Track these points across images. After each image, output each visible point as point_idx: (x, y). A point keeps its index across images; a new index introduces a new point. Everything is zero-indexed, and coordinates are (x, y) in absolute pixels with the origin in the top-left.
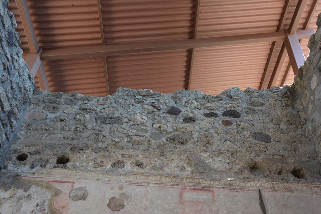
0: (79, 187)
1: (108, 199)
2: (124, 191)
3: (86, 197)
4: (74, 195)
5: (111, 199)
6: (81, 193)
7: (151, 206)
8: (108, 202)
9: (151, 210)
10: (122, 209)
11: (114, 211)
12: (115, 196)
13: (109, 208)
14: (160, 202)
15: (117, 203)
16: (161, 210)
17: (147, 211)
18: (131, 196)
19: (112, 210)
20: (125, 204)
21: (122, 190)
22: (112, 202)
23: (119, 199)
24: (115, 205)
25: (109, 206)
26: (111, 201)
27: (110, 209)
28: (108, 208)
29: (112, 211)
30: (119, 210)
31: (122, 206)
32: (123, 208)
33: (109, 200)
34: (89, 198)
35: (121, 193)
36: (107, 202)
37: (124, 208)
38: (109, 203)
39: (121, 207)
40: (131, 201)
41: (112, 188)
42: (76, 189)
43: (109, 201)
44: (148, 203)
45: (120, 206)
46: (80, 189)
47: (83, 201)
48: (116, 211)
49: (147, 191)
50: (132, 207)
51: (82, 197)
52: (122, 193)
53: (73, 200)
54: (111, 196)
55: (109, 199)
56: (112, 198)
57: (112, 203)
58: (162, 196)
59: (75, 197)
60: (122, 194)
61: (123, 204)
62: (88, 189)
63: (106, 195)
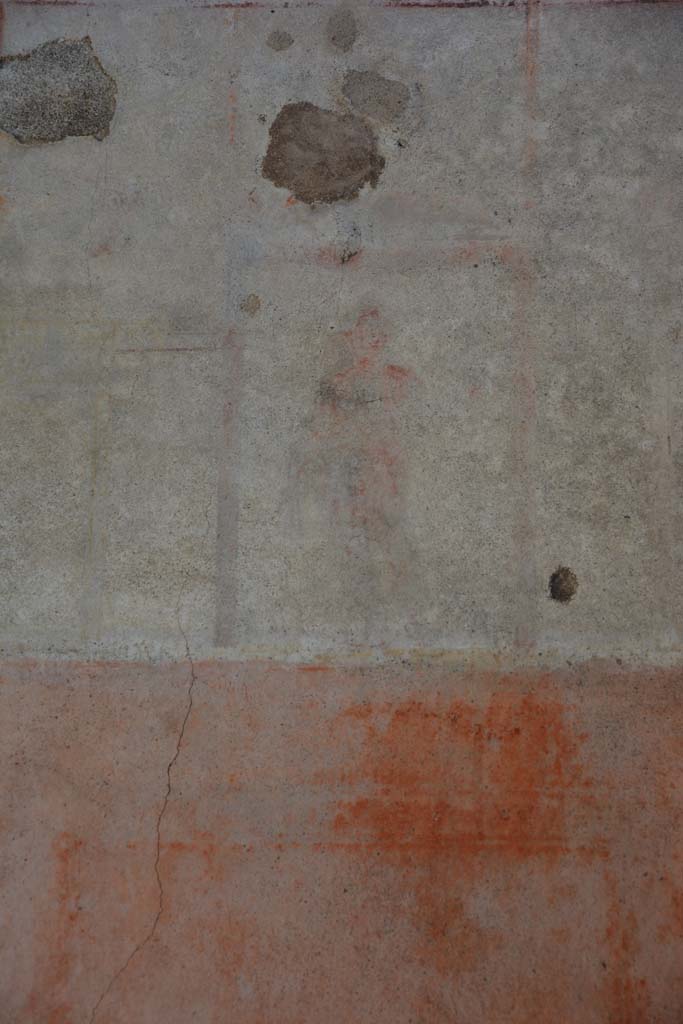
0: (43, 40)
1: (263, 119)
2: (365, 53)
3: (108, 115)
4: (20, 100)
5: (281, 116)
6: (61, 84)
7: (568, 150)
8: (266, 140)
9: (570, 179)
10: (367, 185)
11: (316, 203)
12: (308, 98)
13: (279, 184)
14: (626, 113)
15: (327, 143)
16: (640, 172)
17: (546, 189)
18: (418, 87)
19: (303, 196)
20: (386, 146)
21: (347, 48)
22: (289, 139)
23: (342, 119)
24: (315, 158)
25: (274, 169)
26: (288, 130)
27: (284, 193)
28: (269, 184)
29: (300, 205)
30: (351, 194)
31: (371, 166)
32: (373, 178)
33: (268, 126)
34: (132, 122)
35: (351, 75)
36: (262, 144)
37: (381, 178)
38: (271, 148)
39: (358, 176)
40: (423, 122)
41: (280, 41)
42: (20, 57)
43: (275, 129)
44: (541, 130)
45: (355, 163)
46: (55, 53)
47: (86, 141)
48: (332, 198)
49: (532, 40)
50: (440, 167)
51: (81, 115)
52: (351, 72)
53: (17, 137)
54: (282, 99)
55: (272, 118)
56: (292, 112)
57: (294, 151)
58: (640, 68)
59: (25, 115)
60: (354, 81)
61: (375, 149)
62: (108, 57)
63: (246, 92)
